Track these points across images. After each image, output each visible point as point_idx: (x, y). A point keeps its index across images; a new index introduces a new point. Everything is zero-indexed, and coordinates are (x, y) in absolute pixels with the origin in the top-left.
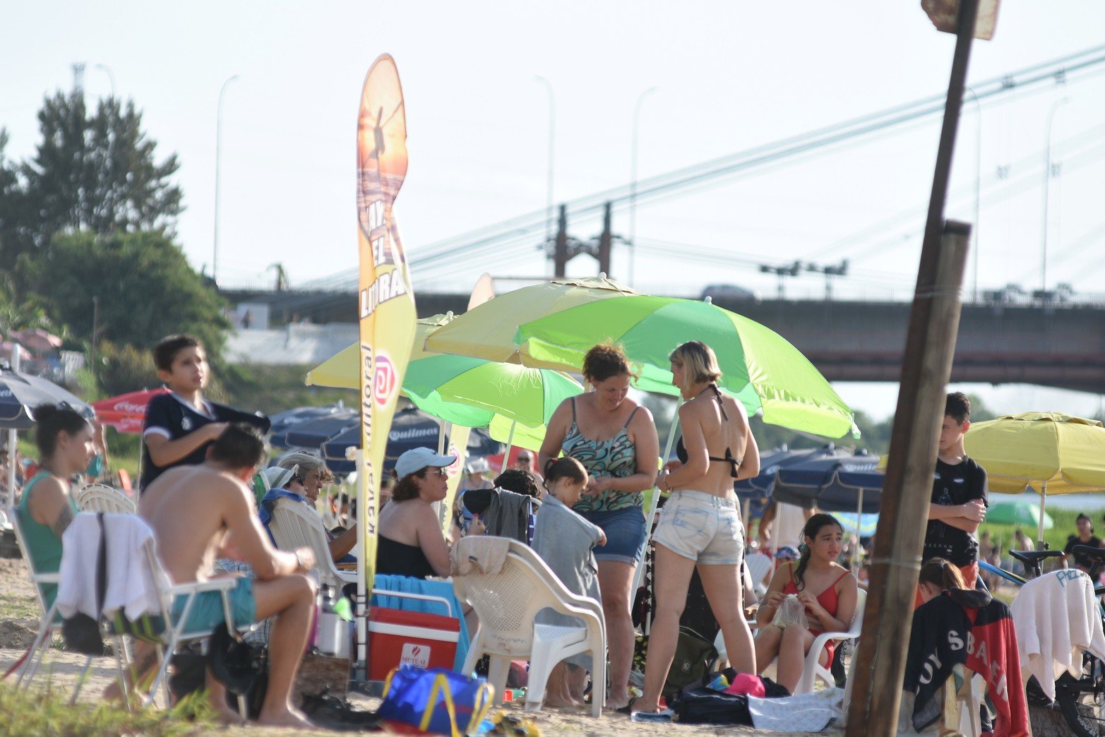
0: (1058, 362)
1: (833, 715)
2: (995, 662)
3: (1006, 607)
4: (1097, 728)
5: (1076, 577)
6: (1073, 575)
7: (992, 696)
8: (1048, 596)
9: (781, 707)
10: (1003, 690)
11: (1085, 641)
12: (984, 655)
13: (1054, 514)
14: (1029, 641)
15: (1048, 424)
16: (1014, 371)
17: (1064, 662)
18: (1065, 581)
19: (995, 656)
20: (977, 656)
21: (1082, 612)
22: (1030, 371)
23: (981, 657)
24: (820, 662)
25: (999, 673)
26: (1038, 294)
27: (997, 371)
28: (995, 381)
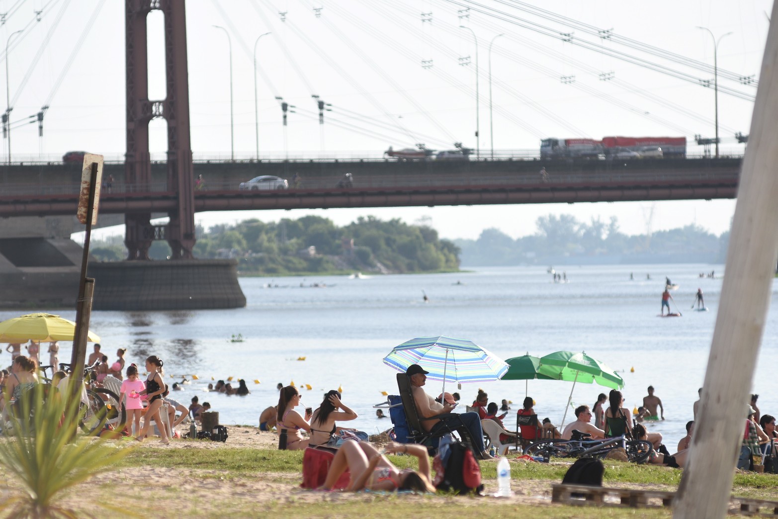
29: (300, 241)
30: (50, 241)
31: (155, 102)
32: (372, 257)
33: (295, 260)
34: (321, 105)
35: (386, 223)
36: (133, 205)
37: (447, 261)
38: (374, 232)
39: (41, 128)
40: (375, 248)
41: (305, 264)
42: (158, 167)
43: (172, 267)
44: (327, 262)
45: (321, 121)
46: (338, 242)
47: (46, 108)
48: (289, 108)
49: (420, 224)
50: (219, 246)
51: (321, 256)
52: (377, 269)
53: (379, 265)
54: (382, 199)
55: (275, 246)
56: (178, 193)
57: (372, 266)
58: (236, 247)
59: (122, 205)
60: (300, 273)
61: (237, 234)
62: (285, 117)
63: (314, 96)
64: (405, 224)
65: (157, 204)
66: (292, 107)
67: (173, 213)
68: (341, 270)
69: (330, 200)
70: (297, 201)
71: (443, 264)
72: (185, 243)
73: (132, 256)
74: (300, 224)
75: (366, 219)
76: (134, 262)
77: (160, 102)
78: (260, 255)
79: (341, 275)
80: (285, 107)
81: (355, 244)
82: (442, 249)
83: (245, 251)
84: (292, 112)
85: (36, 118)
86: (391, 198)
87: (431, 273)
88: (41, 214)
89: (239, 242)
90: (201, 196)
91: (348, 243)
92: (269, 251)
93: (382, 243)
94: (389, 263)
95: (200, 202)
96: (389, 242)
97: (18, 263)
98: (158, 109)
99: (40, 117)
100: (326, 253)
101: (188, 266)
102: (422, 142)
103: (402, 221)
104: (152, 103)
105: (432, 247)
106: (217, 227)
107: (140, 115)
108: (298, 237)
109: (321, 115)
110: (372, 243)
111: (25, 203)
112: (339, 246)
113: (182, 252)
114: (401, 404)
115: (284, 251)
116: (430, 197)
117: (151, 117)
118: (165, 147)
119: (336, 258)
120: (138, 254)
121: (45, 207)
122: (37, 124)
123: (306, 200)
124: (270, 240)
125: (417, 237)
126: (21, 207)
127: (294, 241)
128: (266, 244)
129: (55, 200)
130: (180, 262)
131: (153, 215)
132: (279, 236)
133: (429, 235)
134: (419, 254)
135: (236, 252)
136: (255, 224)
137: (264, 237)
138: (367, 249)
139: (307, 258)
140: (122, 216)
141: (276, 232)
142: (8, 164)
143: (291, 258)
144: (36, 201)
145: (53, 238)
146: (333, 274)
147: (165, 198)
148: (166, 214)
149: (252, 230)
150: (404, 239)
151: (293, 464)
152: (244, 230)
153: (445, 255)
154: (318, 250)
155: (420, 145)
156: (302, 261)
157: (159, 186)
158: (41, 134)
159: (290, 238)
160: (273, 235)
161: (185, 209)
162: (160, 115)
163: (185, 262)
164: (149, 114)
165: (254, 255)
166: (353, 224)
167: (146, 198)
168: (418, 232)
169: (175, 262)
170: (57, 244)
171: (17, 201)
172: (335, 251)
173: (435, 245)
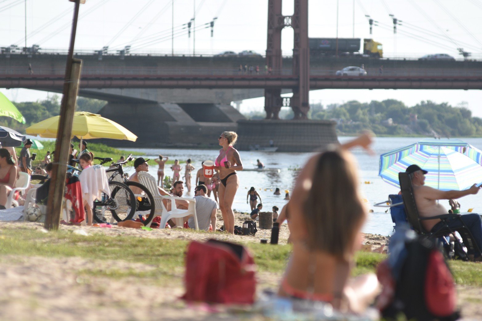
0: (34, 78)
1: (22, 215)
2: (74, 196)
3: (78, 178)
4: (102, 218)
5: (100, 167)
6: (98, 167)
7: (74, 207)
8: (91, 174)
9: (4, 212)
10: (77, 205)
11: (103, 188)
12: (71, 194)
13: (43, 143)
14: (85, 189)
15: (83, 116)
16: (16, 82)
17: (96, 195)
18: (96, 169)
19: (75, 194)
20: (69, 194)
21: (102, 179)
22: (22, 82)
23: (70, 195)
24: (13, 198)
25: (76, 199)
26: (25, 49)
27: (9, 82)
28: (8, 87)
29: (383, 115)
30: (217, 106)
31: (287, 17)
32: (428, 126)
33: (380, 127)
34: (395, 21)
35: (438, 105)
36: (270, 83)
37: (477, 130)
38: (430, 111)
39: (212, 31)
40: (431, 121)
41: (386, 130)
42: (287, 60)
43: (294, 124)
44: (400, 128)
45: (395, 32)
46: (407, 116)
47: (216, 18)
48: (374, 23)
49: (460, 106)
50: (332, 117)
51: (396, 125)
52: (431, 134)
53: (433, 131)
54: (434, 84)
55: (367, 118)
56: (299, 77)
57: (428, 132)
58: (343, 118)
59: (262, 83)
60: (383, 135)
61: (344, 110)
62: (371, 28)
63: (391, 15)
64: (450, 106)
65: (285, 83)
66: (376, 22)
67: (295, 90)
68: (409, 134)
69: (398, 83)
70: (377, 84)
71: (474, 132)
72: (302, 109)
73: (268, 116)
74: (384, 105)
75: (426, 102)
76: (269, 120)
77: (289, 17)
78: (357, 123)
79: (409, 137)
80: (371, 22)
81: (418, 118)
82: (474, 123)
83: (348, 120)
84: (375, 25)
85: (209, 25)
86: (439, 84)
87: (466, 137)
88: (211, 87)
89: (345, 115)
90: (314, 79)
91: (413, 117)
92: (363, 120)
93: (436, 118)
94: (439, 130)
95: (313, 83)
96: (440, 117)
97: (197, 119)
98: (288, 21)
99: (212, 24)
100: (399, 123)
101: (304, 124)
102: (461, 47)
103: (449, 105)
104: (284, 17)
105: (468, 122)
106: (332, 105)
107: (276, 25)
108: (382, 113)
109: (395, 28)
110: (429, 117)
111: (201, 80)
112: (408, 119)
113: (301, 115)
114: (401, 203)
115: (373, 121)
116: (465, 84)
117: (283, 26)
118: (292, 47)
119: (406, 127)
120: (272, 115)
121: (213, 83)
122: (210, 29)
123: (383, 83)
124: (364, 114)
125: (458, 115)
126: (197, 83)
127: (379, 115)
128: (361, 116)
129: (219, 79)
130: (299, 121)
131: (283, 90)
132: (370, 111)
133: (465, 113)
134: (459, 125)
135: (342, 121)
136: (355, 104)
137: (360, 112)
138: (426, 121)
139: (387, 126)
140: (263, 91)
141: (368, 109)
142: (192, 56)
143: (377, 126)
144: (207, 79)
145: (219, 104)
146: (403, 136)
147: (290, 79)
148: (291, 90)
149: (353, 107)
150: (450, 116)
151: (265, 259)
152: (348, 107)
153: (476, 126)
154: (394, 121)
155: (460, 49)
156: (384, 128)
157: (287, 72)
158: (212, 36)
159: (377, 112)
160: (366, 110)
161: (304, 87)
162: (289, 25)
163: (302, 121)
164: (282, 24)
165: (354, 123)
166: (417, 105)
167: (278, 79)
168: (459, 112)
169: (295, 121)
170: (222, 108)
171: (195, 79)
172: (405, 122)
173: (470, 120)
